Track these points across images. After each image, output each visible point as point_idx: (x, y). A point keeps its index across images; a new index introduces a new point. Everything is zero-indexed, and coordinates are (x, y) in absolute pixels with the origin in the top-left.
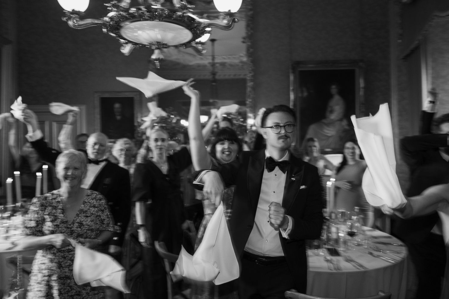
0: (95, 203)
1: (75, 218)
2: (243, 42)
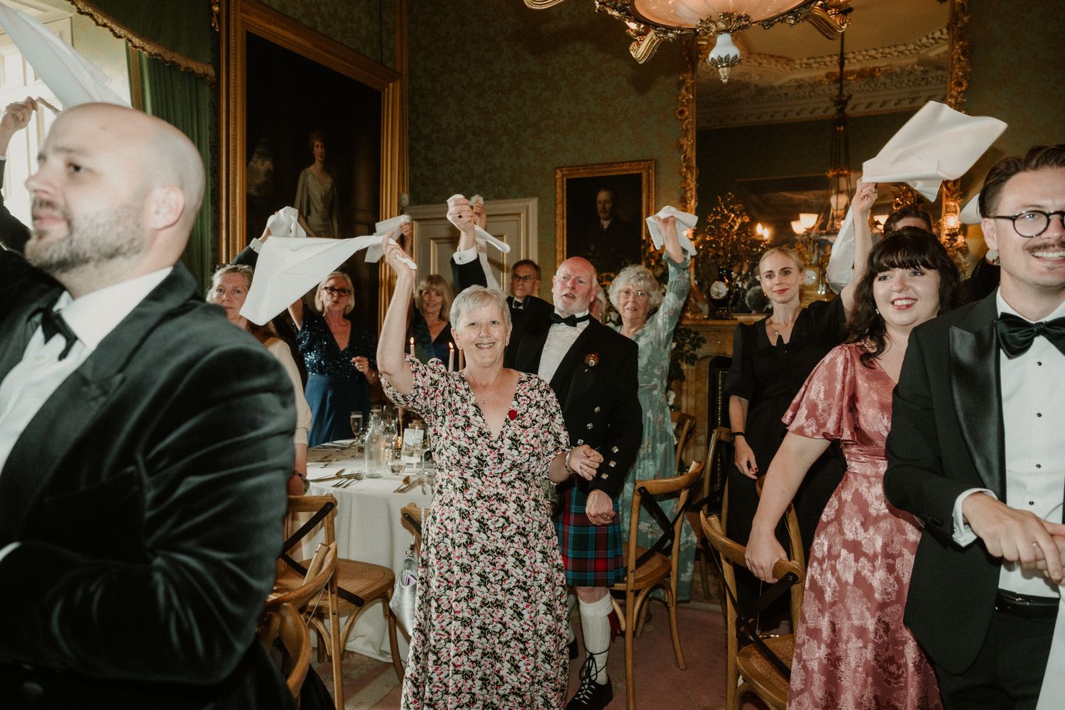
1: (503, 427)
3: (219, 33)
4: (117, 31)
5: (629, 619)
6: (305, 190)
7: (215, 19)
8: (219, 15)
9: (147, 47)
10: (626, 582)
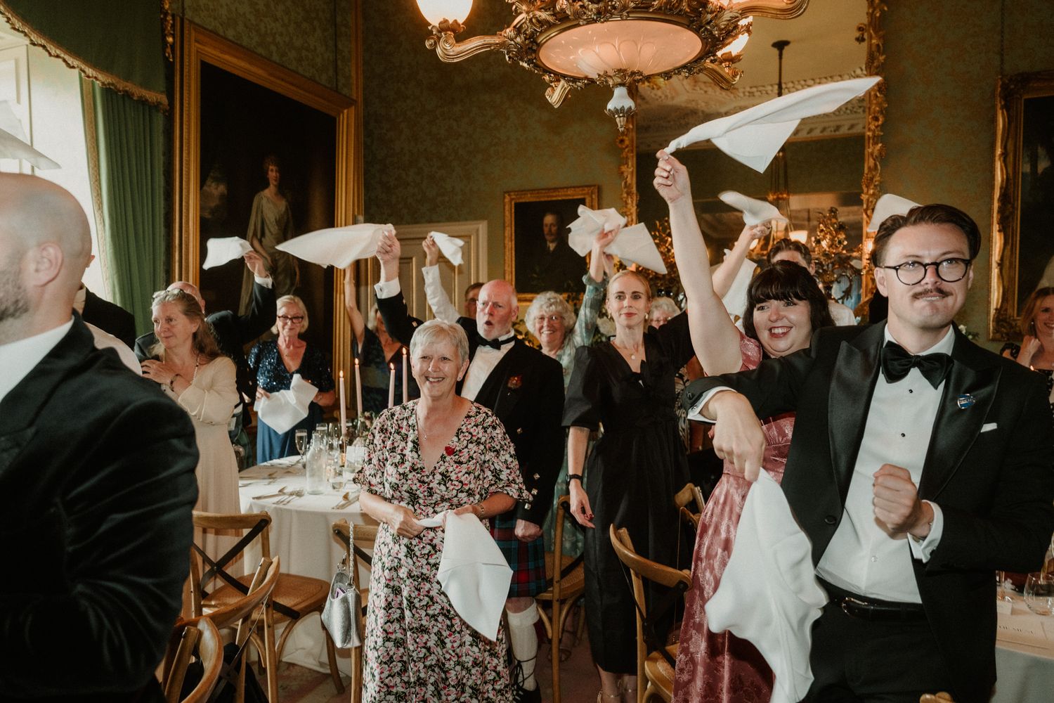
0: (480, 436)
1: (438, 463)
2: (860, 40)
3: (173, 64)
4: (70, 62)
5: (555, 627)
6: (259, 212)
7: (169, 50)
8: (173, 46)
9: (100, 77)
10: (552, 592)
